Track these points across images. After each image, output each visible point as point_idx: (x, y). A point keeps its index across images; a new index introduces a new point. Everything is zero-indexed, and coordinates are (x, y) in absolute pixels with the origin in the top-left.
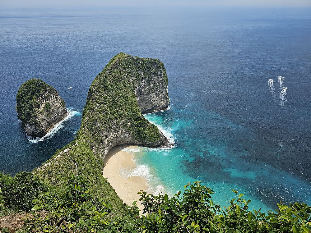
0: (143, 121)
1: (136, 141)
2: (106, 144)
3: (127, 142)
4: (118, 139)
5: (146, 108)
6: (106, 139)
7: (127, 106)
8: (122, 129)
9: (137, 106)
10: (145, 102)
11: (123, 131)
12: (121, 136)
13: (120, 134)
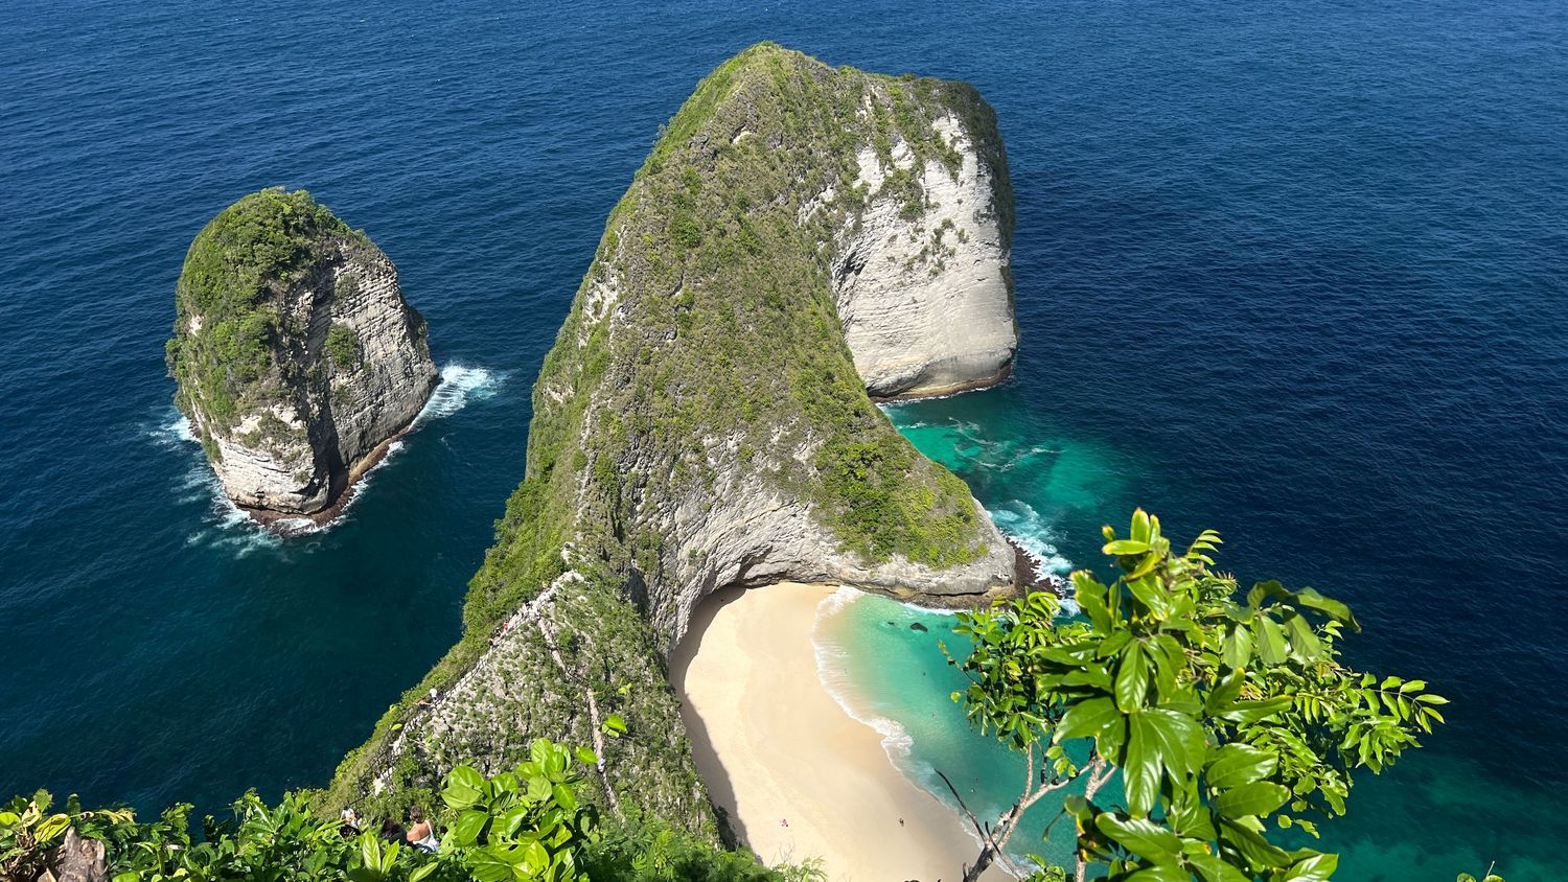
1: (839, 563)
2: (683, 572)
3: (787, 565)
4: (745, 545)
6: (685, 542)
7: (796, 356)
8: (767, 485)
9: (848, 357)
10: (883, 336)
11: (773, 501)
12: (758, 531)
13: (754, 515)
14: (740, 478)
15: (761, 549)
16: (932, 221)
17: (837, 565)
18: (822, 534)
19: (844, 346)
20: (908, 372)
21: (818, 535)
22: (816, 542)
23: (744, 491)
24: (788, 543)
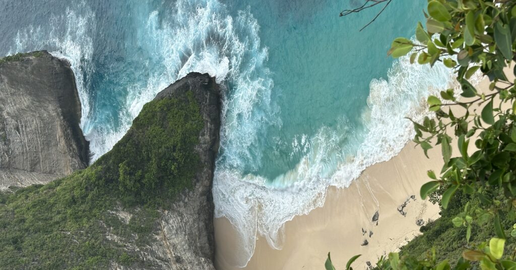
0: (121, 161)
1: (200, 188)
3: (202, 224)
4: (187, 256)
5: (69, 146)
7: (57, 223)
8: (148, 244)
9: (58, 183)
10: (42, 149)
11: (158, 238)
12: (179, 247)
13: (168, 251)
14: (143, 262)
15: (191, 243)
17: (200, 190)
18: (179, 201)
19: (50, 187)
20: (69, 131)
21: (181, 203)
22: (186, 204)
23: (152, 259)
24: (186, 224)
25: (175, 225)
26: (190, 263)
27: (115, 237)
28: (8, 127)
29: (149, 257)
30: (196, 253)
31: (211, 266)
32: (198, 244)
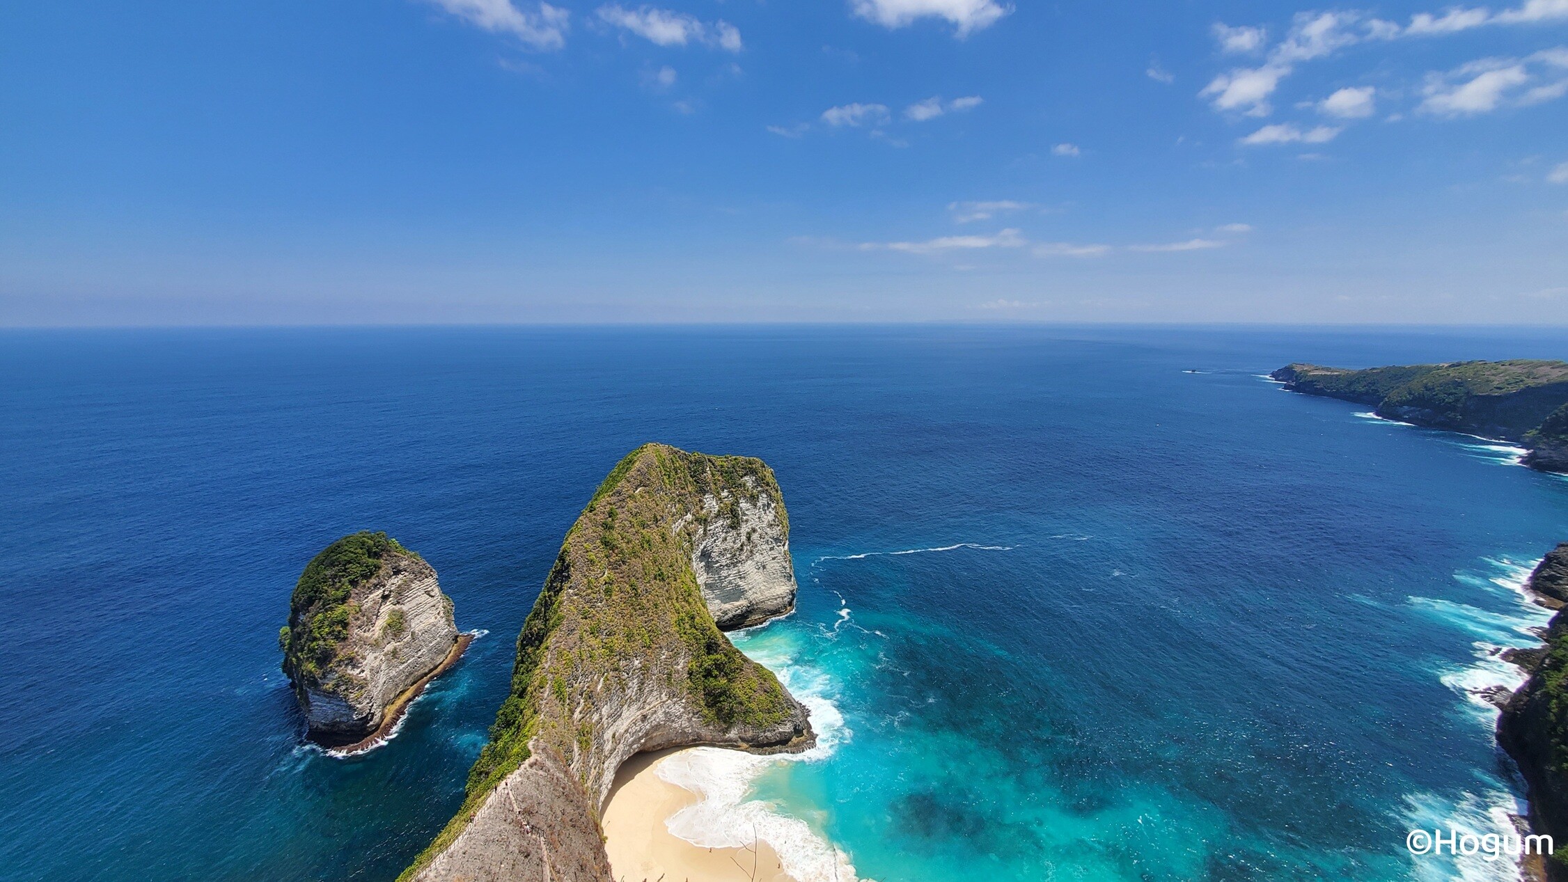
0: (725, 655)
1: (704, 732)
2: (608, 747)
3: (671, 737)
4: (647, 726)
5: (725, 613)
6: (609, 728)
7: (674, 607)
8: (658, 687)
11: (663, 695)
12: (654, 716)
13: (652, 706)
14: (643, 684)
15: (657, 727)
16: (744, 529)
17: (702, 734)
18: (694, 712)
19: (700, 599)
20: (739, 611)
21: (691, 715)
22: (690, 719)
23: (645, 691)
24: (673, 721)
25: (673, 710)
26: (641, 729)
27: (664, 657)
28: (740, 564)
29: (647, 689)
30: (647, 734)
31: (636, 750)
32: (655, 734)
